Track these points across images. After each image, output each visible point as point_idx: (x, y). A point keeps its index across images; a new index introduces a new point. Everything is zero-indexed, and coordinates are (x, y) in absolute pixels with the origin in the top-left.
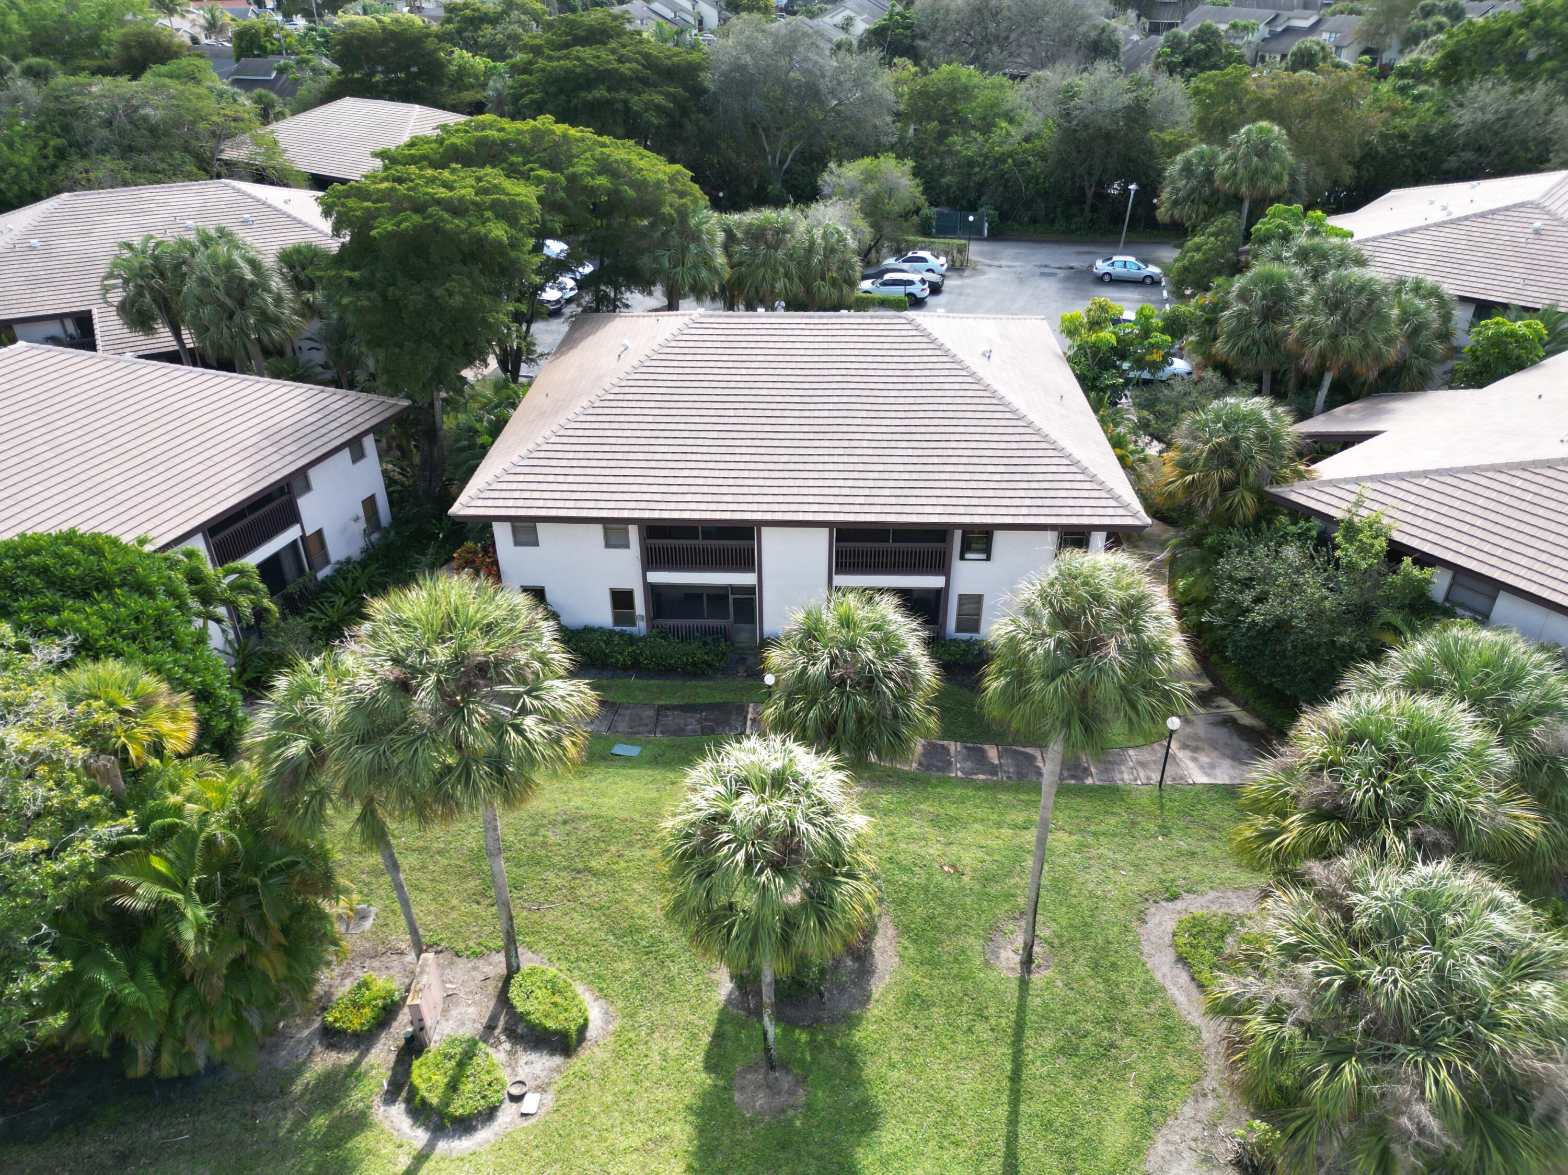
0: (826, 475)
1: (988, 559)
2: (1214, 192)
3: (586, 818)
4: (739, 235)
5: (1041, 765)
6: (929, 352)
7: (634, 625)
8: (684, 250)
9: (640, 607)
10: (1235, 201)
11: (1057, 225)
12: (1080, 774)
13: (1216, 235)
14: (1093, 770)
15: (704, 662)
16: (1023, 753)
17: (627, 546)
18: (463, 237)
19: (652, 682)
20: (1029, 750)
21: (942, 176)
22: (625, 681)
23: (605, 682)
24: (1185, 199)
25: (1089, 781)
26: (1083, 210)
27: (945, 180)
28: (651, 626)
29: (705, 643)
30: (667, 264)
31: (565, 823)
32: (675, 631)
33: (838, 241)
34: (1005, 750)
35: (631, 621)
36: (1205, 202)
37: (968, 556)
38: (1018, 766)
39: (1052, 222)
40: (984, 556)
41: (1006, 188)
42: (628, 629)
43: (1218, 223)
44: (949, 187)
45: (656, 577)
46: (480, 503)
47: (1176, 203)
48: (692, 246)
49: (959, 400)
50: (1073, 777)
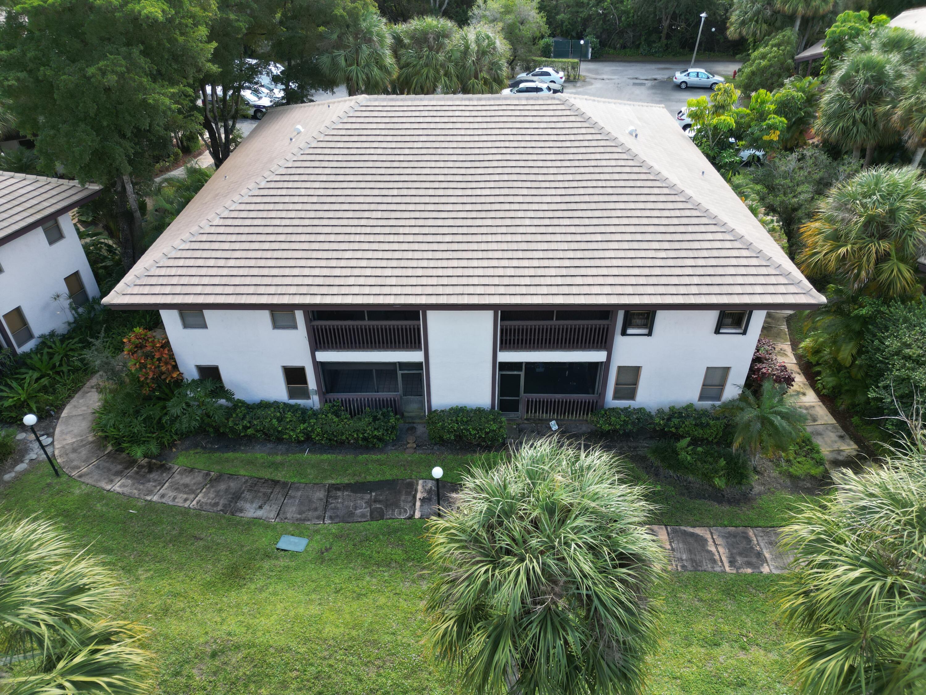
0: (490, 255)
1: (650, 334)
2: (776, 13)
3: (237, 647)
4: (406, 41)
5: (712, 549)
6: (584, 131)
7: (309, 398)
8: (358, 50)
9: (312, 383)
10: (790, 19)
11: (641, 50)
12: (754, 560)
13: (778, 45)
14: (767, 555)
15: (375, 437)
16: (692, 535)
17: (295, 327)
18: (118, 14)
19: (325, 457)
20: (698, 531)
21: (557, 14)
22: (298, 456)
23: (279, 458)
24: (751, 20)
25: (765, 569)
26: (660, 38)
27: (560, 17)
28: (324, 400)
29: (375, 419)
30: (343, 63)
31: (214, 655)
32: (345, 403)
33: (489, 45)
34: (674, 531)
35: (306, 394)
36: (766, 22)
37: (630, 331)
38: (690, 551)
39: (638, 47)
40: (645, 331)
41: (604, 21)
42: (301, 402)
43: (780, 36)
44: (562, 22)
45: (324, 356)
46: (136, 290)
47: (743, 23)
48: (364, 47)
49: (616, 177)
50: (749, 564)
